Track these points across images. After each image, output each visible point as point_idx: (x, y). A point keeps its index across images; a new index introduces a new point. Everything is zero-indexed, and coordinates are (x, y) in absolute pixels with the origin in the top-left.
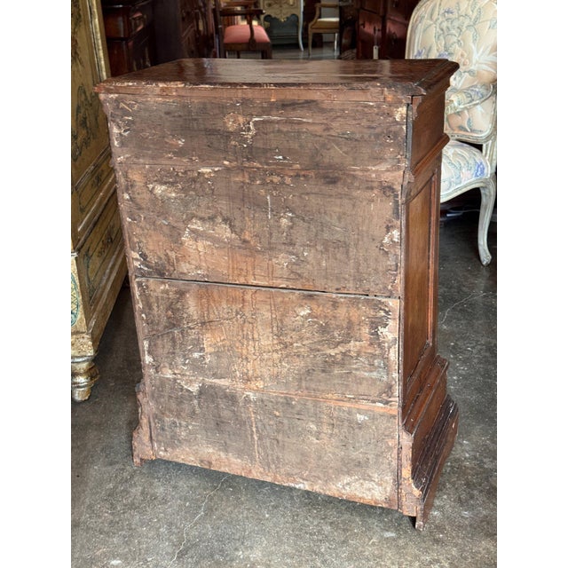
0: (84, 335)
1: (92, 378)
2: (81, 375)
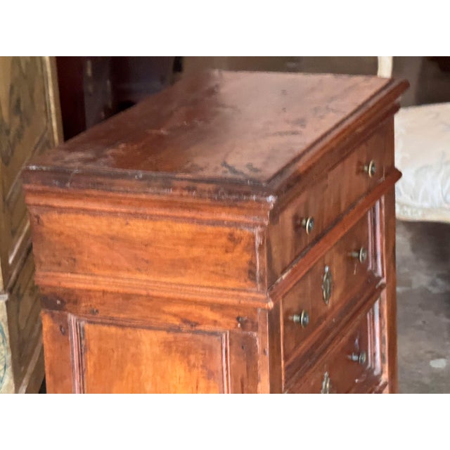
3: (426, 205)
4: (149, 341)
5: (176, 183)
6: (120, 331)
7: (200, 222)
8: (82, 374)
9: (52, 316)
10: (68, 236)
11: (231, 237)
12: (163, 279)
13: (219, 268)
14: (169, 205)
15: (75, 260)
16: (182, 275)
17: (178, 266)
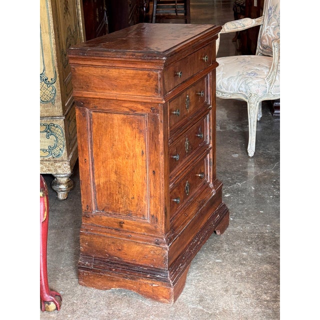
0: (66, 162)
1: (69, 187)
2: (63, 184)
3: (231, 92)
4: (117, 118)
5: (127, 53)
6: (106, 115)
7: (137, 69)
8: (91, 132)
9: (80, 109)
10: (86, 76)
11: (149, 75)
12: (123, 93)
13: (144, 88)
14: (124, 62)
15: (88, 86)
16: (130, 91)
17: (128, 87)
